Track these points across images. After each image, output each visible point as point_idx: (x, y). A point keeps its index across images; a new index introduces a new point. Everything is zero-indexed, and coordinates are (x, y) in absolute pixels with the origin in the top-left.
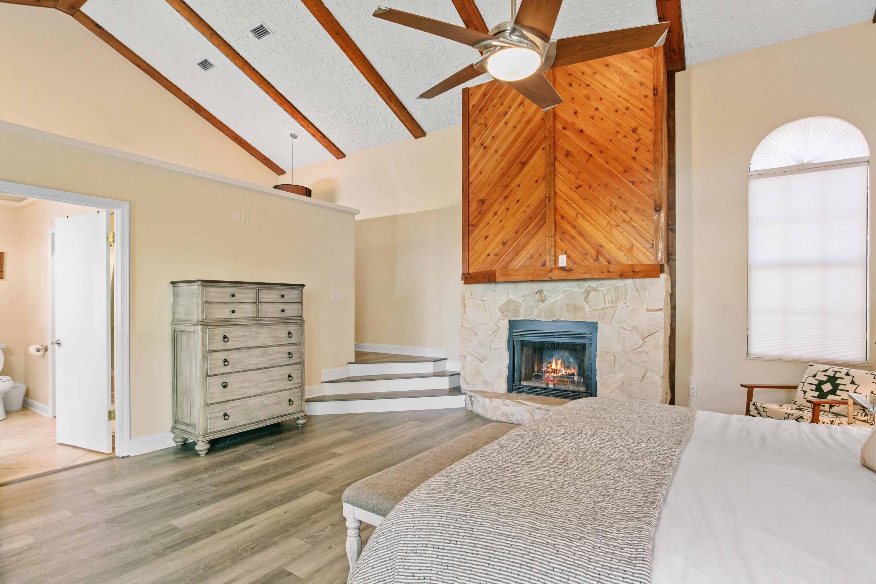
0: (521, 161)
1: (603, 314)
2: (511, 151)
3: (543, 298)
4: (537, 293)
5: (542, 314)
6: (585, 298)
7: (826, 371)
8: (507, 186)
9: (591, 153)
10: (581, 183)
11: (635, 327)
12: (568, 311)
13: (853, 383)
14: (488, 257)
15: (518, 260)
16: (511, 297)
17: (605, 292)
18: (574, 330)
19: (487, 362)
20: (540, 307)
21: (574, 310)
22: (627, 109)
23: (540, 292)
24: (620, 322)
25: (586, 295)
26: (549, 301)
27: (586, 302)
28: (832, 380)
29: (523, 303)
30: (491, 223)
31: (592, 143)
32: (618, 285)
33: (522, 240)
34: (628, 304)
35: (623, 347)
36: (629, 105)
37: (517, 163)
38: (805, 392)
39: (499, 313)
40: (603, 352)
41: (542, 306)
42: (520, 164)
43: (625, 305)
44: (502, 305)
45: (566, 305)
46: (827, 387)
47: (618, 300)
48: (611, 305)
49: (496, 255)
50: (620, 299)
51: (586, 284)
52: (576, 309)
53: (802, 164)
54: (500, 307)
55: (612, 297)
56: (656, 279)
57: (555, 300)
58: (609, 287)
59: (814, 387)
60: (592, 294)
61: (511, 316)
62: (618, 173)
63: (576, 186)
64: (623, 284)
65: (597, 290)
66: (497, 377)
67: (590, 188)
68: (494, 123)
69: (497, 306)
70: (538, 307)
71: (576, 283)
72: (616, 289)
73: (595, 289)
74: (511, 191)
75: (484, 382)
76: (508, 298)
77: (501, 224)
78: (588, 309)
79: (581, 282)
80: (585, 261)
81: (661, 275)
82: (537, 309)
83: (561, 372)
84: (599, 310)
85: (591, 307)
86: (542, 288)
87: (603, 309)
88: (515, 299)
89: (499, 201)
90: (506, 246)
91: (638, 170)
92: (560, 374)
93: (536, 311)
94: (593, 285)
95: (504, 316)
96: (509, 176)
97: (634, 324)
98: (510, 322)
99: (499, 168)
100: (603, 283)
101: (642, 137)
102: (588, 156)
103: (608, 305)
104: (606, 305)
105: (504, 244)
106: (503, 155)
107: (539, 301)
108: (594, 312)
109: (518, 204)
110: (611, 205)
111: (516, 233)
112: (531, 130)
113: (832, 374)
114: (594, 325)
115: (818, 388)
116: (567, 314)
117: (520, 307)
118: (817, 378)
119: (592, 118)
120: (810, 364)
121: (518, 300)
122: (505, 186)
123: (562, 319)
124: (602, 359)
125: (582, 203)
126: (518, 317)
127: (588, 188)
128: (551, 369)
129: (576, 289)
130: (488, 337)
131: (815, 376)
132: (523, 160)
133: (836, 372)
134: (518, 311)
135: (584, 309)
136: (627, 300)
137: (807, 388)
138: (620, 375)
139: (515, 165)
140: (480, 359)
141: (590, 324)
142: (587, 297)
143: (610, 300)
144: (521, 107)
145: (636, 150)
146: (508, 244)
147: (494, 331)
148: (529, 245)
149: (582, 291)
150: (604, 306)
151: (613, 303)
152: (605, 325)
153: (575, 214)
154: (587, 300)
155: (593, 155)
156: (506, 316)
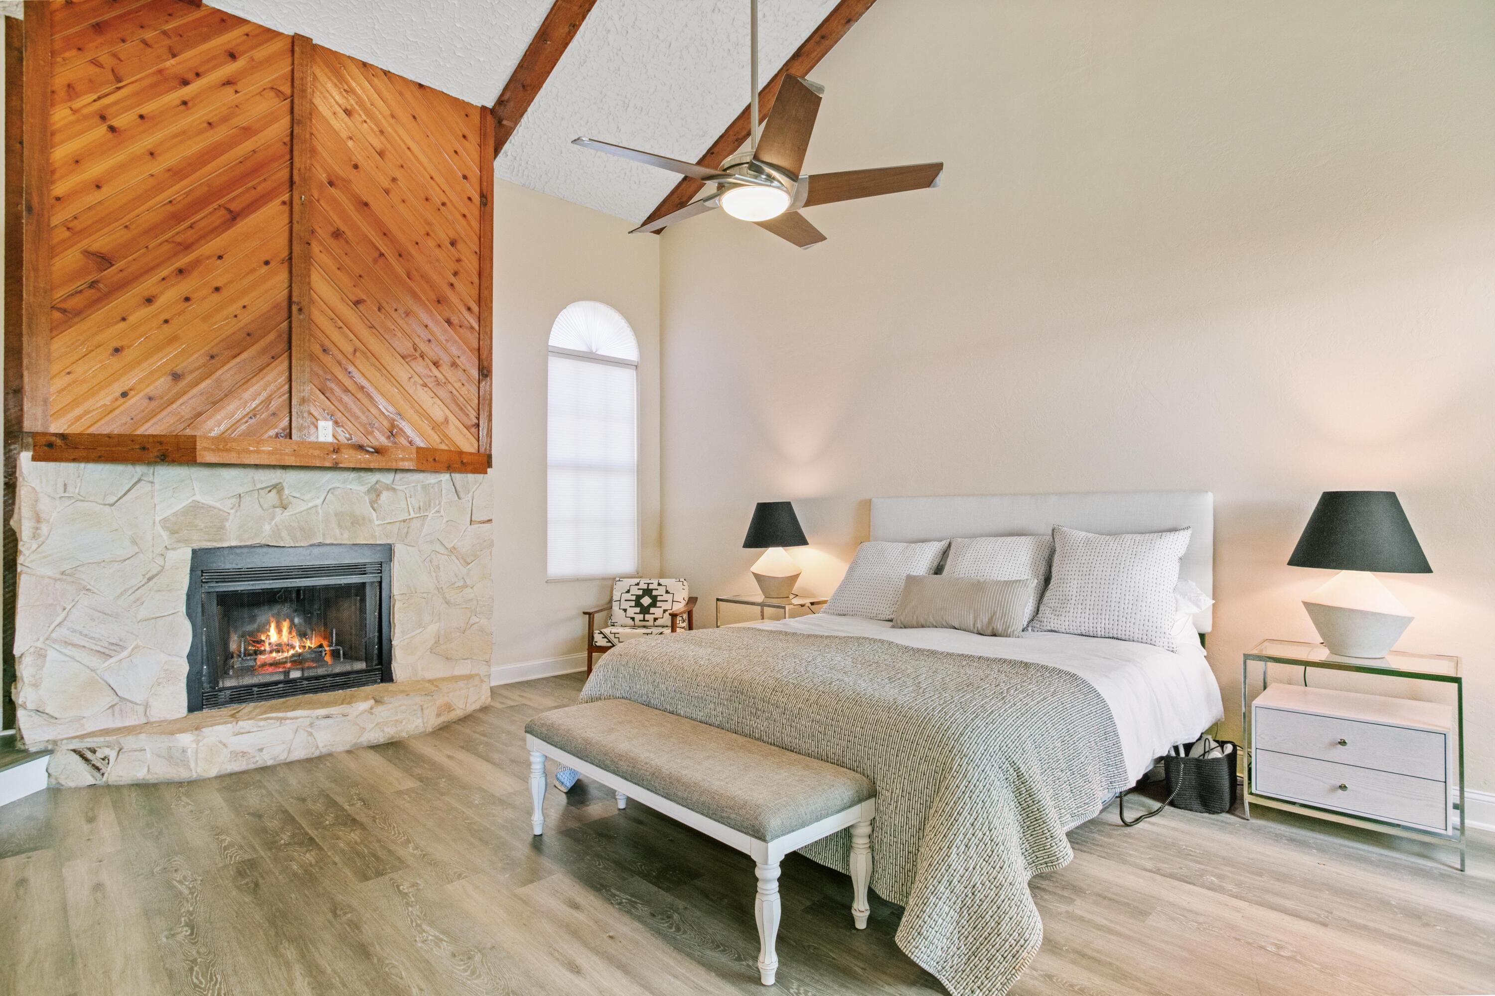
0: (228, 206)
1: (406, 530)
2: (198, 174)
3: (285, 502)
4: (270, 491)
5: (284, 534)
6: (372, 503)
7: (638, 584)
8: (187, 247)
9: (383, 251)
10: (365, 298)
11: (454, 548)
12: (340, 526)
13: (667, 592)
14: (122, 400)
15: (218, 417)
16: (198, 498)
17: (407, 491)
18: (347, 561)
19: (125, 654)
20: (278, 519)
21: (352, 523)
22: (444, 204)
23: (277, 488)
24: (431, 542)
25: (373, 496)
26: (298, 507)
27: (374, 510)
28: (648, 592)
29: (232, 511)
30: (132, 319)
31: (385, 234)
32: (428, 482)
33: (227, 373)
34: (442, 513)
35: (436, 582)
36: (446, 200)
37: (215, 205)
38: (625, 610)
39: (165, 535)
40: (405, 594)
41: (281, 516)
42: (223, 212)
43: (437, 514)
44: (175, 514)
45: (336, 515)
46: (646, 601)
47: (428, 506)
48: (418, 515)
49: (150, 399)
50: (432, 505)
51: (373, 478)
52: (357, 521)
53: (591, 353)
54: (165, 520)
55: (420, 502)
56: (482, 475)
57: (310, 505)
58: (413, 484)
59: (633, 604)
60: (385, 496)
61: (200, 541)
62: (428, 300)
63: (354, 299)
64: (436, 481)
65: (394, 489)
66: (159, 684)
67: (379, 310)
68: (145, 83)
69: (158, 519)
70: (272, 519)
71: (353, 475)
72: (425, 487)
73: (389, 488)
74: (197, 262)
75: (112, 707)
76: (190, 500)
77: (167, 330)
78: (377, 523)
79: (362, 474)
80: (369, 437)
81: (489, 470)
82: (270, 524)
83: (293, 647)
84: (398, 524)
85: (384, 519)
86: (281, 481)
87: (404, 521)
88: (211, 503)
89: (164, 274)
90: (182, 384)
91: (457, 305)
92: (292, 652)
93: (267, 527)
94: (384, 481)
95: (179, 541)
96: (191, 227)
97: (452, 545)
98: (194, 552)
99: (161, 197)
100: (404, 478)
101: (463, 258)
102: (377, 254)
103: (413, 515)
104: (410, 515)
105: (176, 377)
106: (177, 173)
107: (274, 507)
108: (389, 527)
109: (216, 297)
110: (415, 350)
111: (212, 357)
112: (254, 151)
113: (645, 587)
114: (389, 550)
115: (638, 603)
116: (337, 532)
117: (227, 520)
118: (631, 593)
119: (387, 192)
120: (618, 579)
121: (218, 505)
122: (179, 244)
123: (328, 542)
124: (405, 605)
125: (364, 332)
126: (221, 540)
127: (376, 309)
128: (270, 644)
129: (354, 486)
130: (130, 592)
131: (628, 591)
132: (235, 206)
133: (648, 584)
134: (222, 527)
135: (371, 521)
136: (440, 507)
137: (625, 605)
138: (433, 629)
139: (210, 208)
140: (102, 650)
141: (379, 548)
142: (376, 501)
143: (417, 506)
144: (229, 90)
145: (455, 274)
146: (189, 378)
147: (147, 576)
148: (247, 390)
149: (364, 489)
150: (406, 516)
151: (422, 511)
152: (408, 548)
153: (351, 350)
154: (376, 505)
155: (386, 255)
156: (186, 541)
